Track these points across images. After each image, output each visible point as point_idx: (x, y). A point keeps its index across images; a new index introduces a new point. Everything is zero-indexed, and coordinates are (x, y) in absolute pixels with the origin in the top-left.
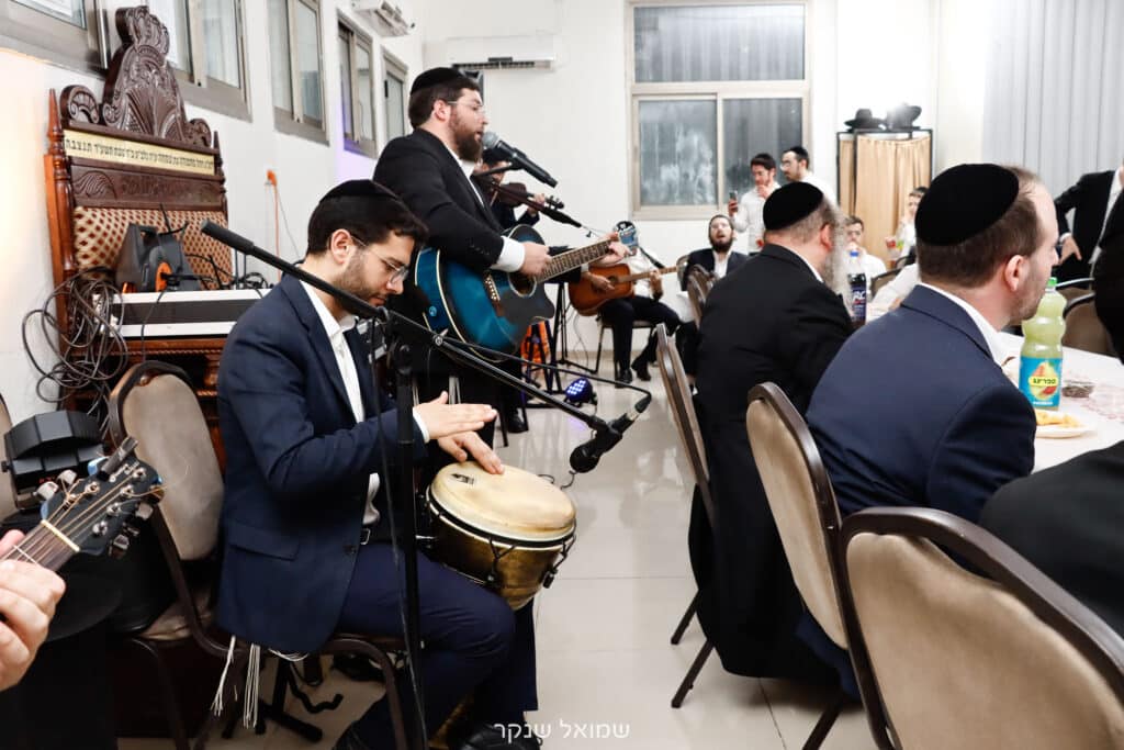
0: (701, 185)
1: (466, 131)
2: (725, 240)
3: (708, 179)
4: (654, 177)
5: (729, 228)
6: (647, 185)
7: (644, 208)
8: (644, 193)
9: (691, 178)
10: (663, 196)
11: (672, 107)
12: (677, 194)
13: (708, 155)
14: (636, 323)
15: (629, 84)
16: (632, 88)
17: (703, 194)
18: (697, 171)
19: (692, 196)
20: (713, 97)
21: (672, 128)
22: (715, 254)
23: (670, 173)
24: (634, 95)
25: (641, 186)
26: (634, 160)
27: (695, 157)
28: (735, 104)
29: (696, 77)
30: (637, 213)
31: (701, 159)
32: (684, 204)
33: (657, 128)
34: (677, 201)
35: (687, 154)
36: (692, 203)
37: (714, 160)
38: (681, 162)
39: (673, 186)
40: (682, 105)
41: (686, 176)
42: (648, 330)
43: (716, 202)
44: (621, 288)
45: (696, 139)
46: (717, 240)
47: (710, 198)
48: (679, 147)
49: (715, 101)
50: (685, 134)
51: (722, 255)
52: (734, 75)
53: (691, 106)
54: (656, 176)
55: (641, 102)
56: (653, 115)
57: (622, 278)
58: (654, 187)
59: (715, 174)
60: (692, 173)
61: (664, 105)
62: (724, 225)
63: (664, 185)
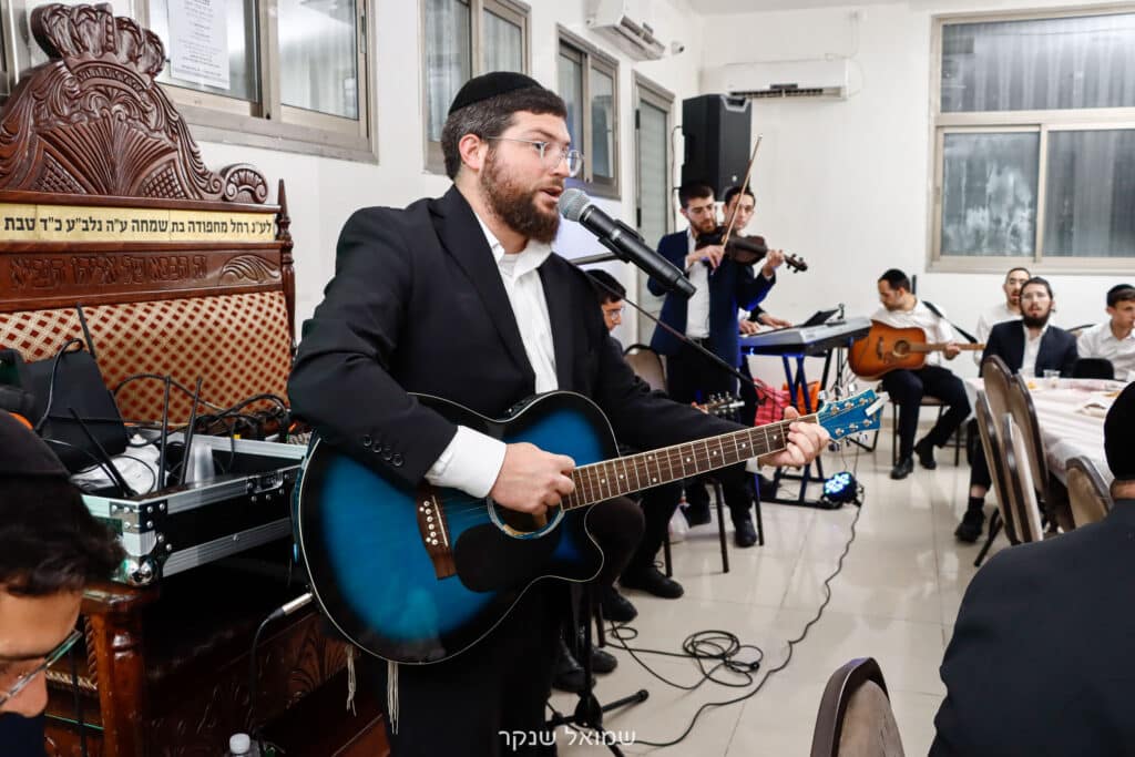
0: (1015, 232)
1: (516, 191)
2: (1040, 314)
3: (1024, 227)
4: (959, 223)
5: (1047, 298)
6: (950, 231)
7: (944, 258)
8: (945, 240)
9: (1004, 225)
10: (967, 244)
11: (984, 140)
12: (985, 242)
13: (1026, 198)
14: (925, 400)
15: (933, 115)
16: (937, 118)
17: (1017, 244)
18: (1011, 217)
19: (1004, 246)
20: (1036, 129)
21: (983, 165)
22: (1026, 329)
23: (978, 218)
24: (938, 127)
25: (942, 231)
26: (936, 201)
27: (1010, 200)
28: (1063, 137)
29: (1016, 104)
30: (935, 264)
31: (1018, 202)
32: (993, 255)
33: (964, 165)
34: (985, 250)
35: (1000, 194)
36: (1004, 255)
37: (1034, 204)
38: (992, 204)
39: (981, 233)
40: (994, 138)
41: (998, 221)
42: (937, 409)
43: (1033, 253)
44: (913, 358)
45: (1011, 178)
46: (1030, 314)
47: (1026, 249)
48: (990, 188)
49: (1039, 134)
50: (999, 173)
51: (1035, 331)
52: (1065, 102)
53: (1009, 139)
54: (962, 219)
55: (946, 135)
56: (962, 149)
57: (915, 345)
58: (958, 232)
59: (1033, 221)
60: (1005, 218)
61: (974, 138)
62: (1040, 295)
63: (970, 231)
